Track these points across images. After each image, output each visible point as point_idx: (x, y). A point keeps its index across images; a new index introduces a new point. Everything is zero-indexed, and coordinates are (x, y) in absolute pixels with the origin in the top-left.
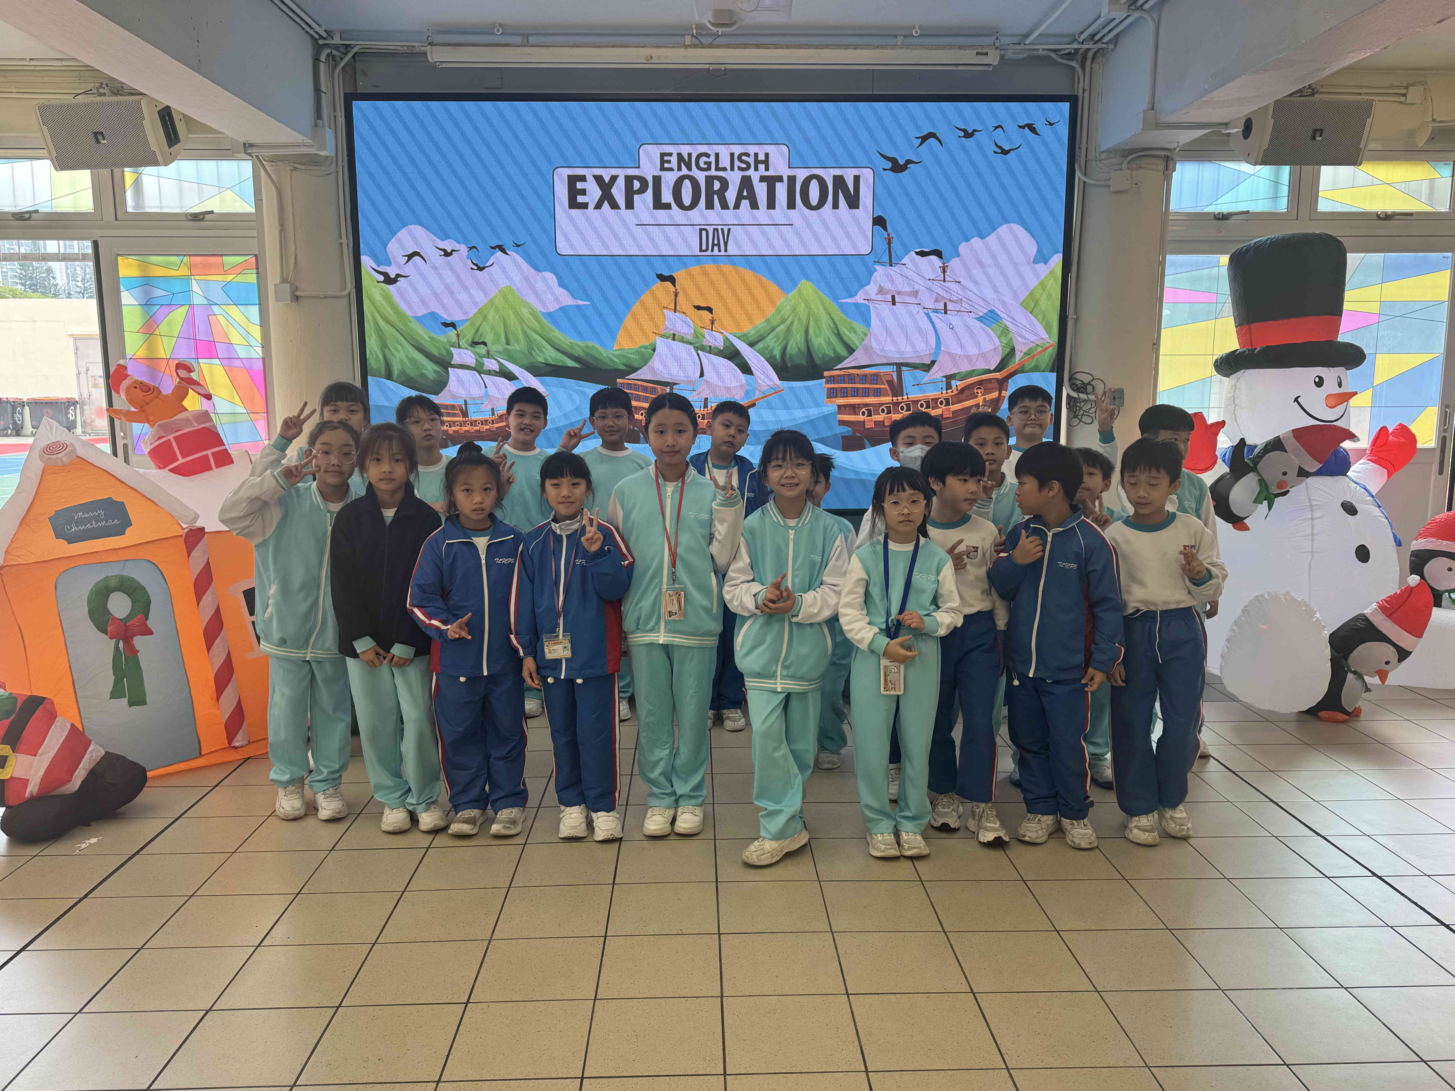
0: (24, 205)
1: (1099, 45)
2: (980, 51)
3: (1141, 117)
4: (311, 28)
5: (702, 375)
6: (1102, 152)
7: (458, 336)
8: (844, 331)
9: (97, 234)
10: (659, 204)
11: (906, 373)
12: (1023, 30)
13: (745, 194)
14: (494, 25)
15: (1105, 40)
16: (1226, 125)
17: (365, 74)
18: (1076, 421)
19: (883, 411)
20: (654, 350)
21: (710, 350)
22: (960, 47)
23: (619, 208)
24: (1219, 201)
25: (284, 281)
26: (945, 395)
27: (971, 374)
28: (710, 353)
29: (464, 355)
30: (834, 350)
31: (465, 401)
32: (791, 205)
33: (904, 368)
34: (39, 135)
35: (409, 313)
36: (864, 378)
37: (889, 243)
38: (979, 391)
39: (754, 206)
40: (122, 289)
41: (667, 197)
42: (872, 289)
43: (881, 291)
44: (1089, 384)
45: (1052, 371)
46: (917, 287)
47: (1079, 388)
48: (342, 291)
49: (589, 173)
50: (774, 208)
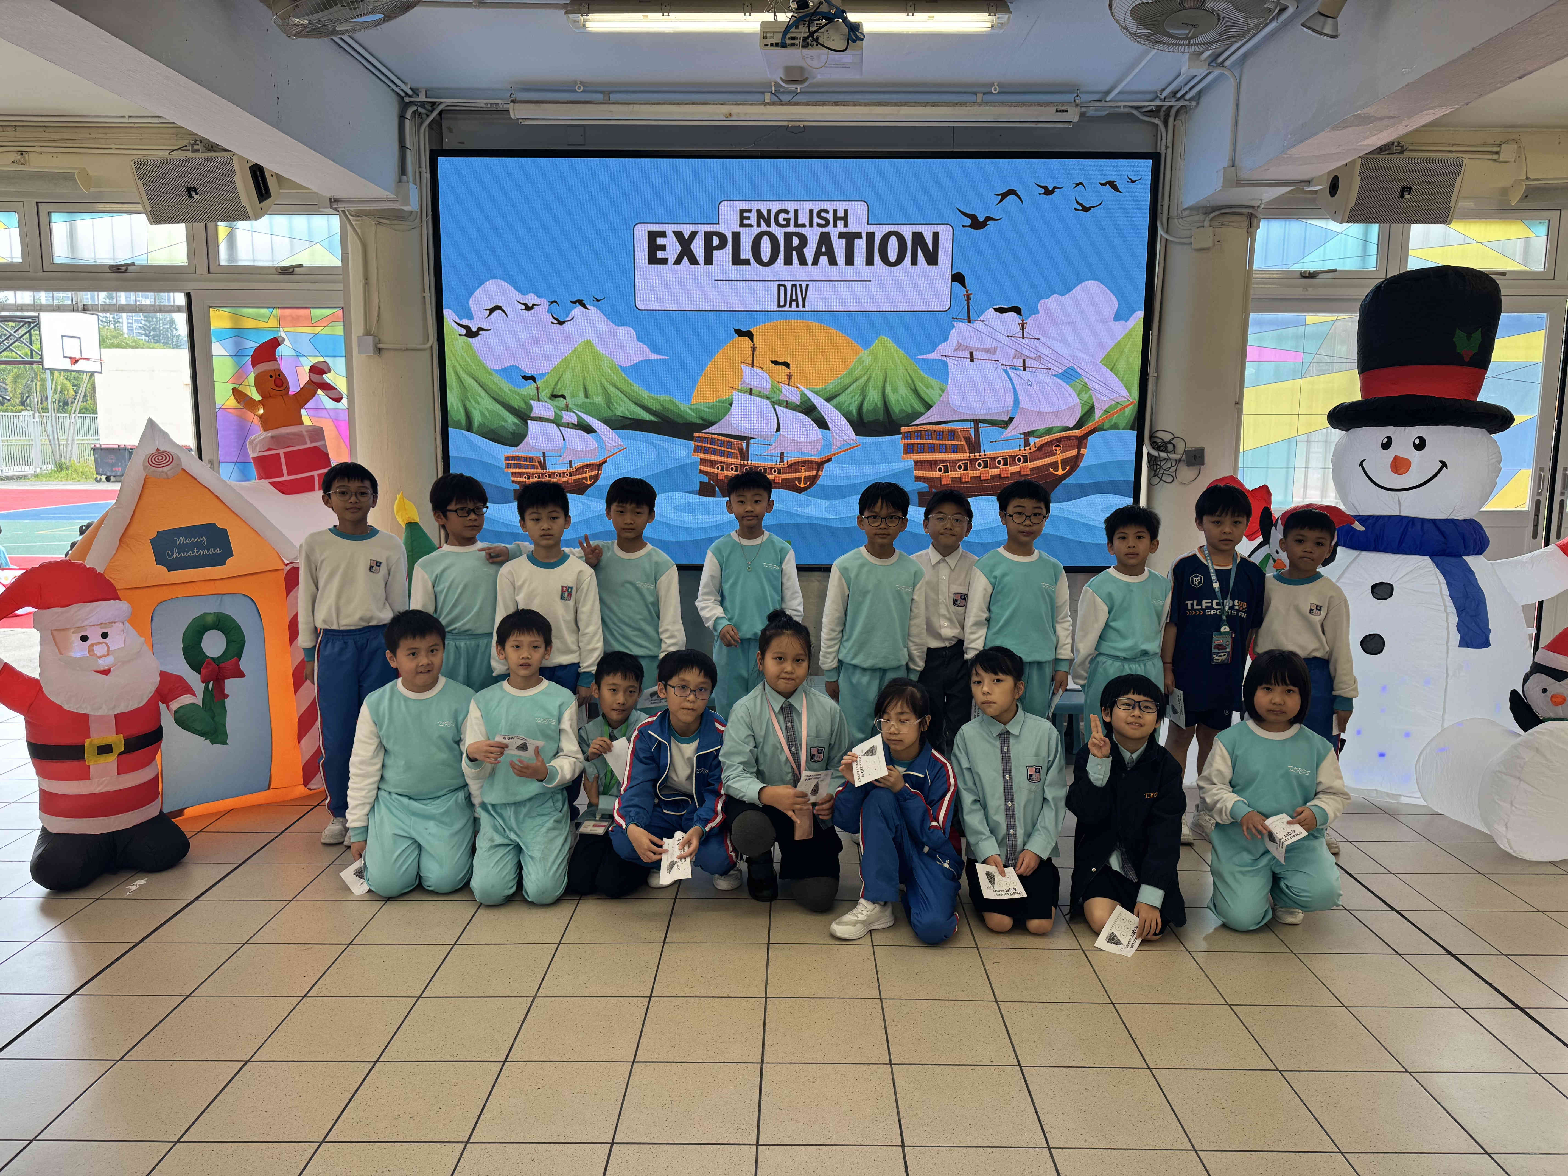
0: (122, 258)
1: (1182, 103)
2: (1060, 108)
3: (1221, 174)
4: (397, 86)
5: (778, 429)
6: (1185, 209)
7: (538, 389)
8: (922, 388)
9: (190, 287)
10: (737, 260)
11: (984, 429)
12: (1105, 88)
13: (824, 250)
14: (575, 82)
15: (1187, 97)
16: (1308, 182)
17: (450, 130)
18: (1156, 480)
19: (960, 467)
20: (731, 405)
21: (788, 405)
22: (1039, 104)
23: (698, 264)
24: (1306, 260)
25: (368, 333)
26: (1023, 452)
27: (1049, 431)
28: (787, 408)
29: (543, 408)
30: (912, 407)
31: (544, 453)
32: (870, 262)
33: (981, 425)
34: (135, 190)
36: (940, 435)
37: (968, 300)
38: (1058, 448)
39: (833, 262)
40: (213, 340)
41: (746, 252)
42: (951, 343)
43: (959, 347)
44: (1170, 442)
45: (1132, 429)
46: (995, 344)
47: (1160, 447)
48: (424, 344)
49: (669, 229)
50: (853, 264)
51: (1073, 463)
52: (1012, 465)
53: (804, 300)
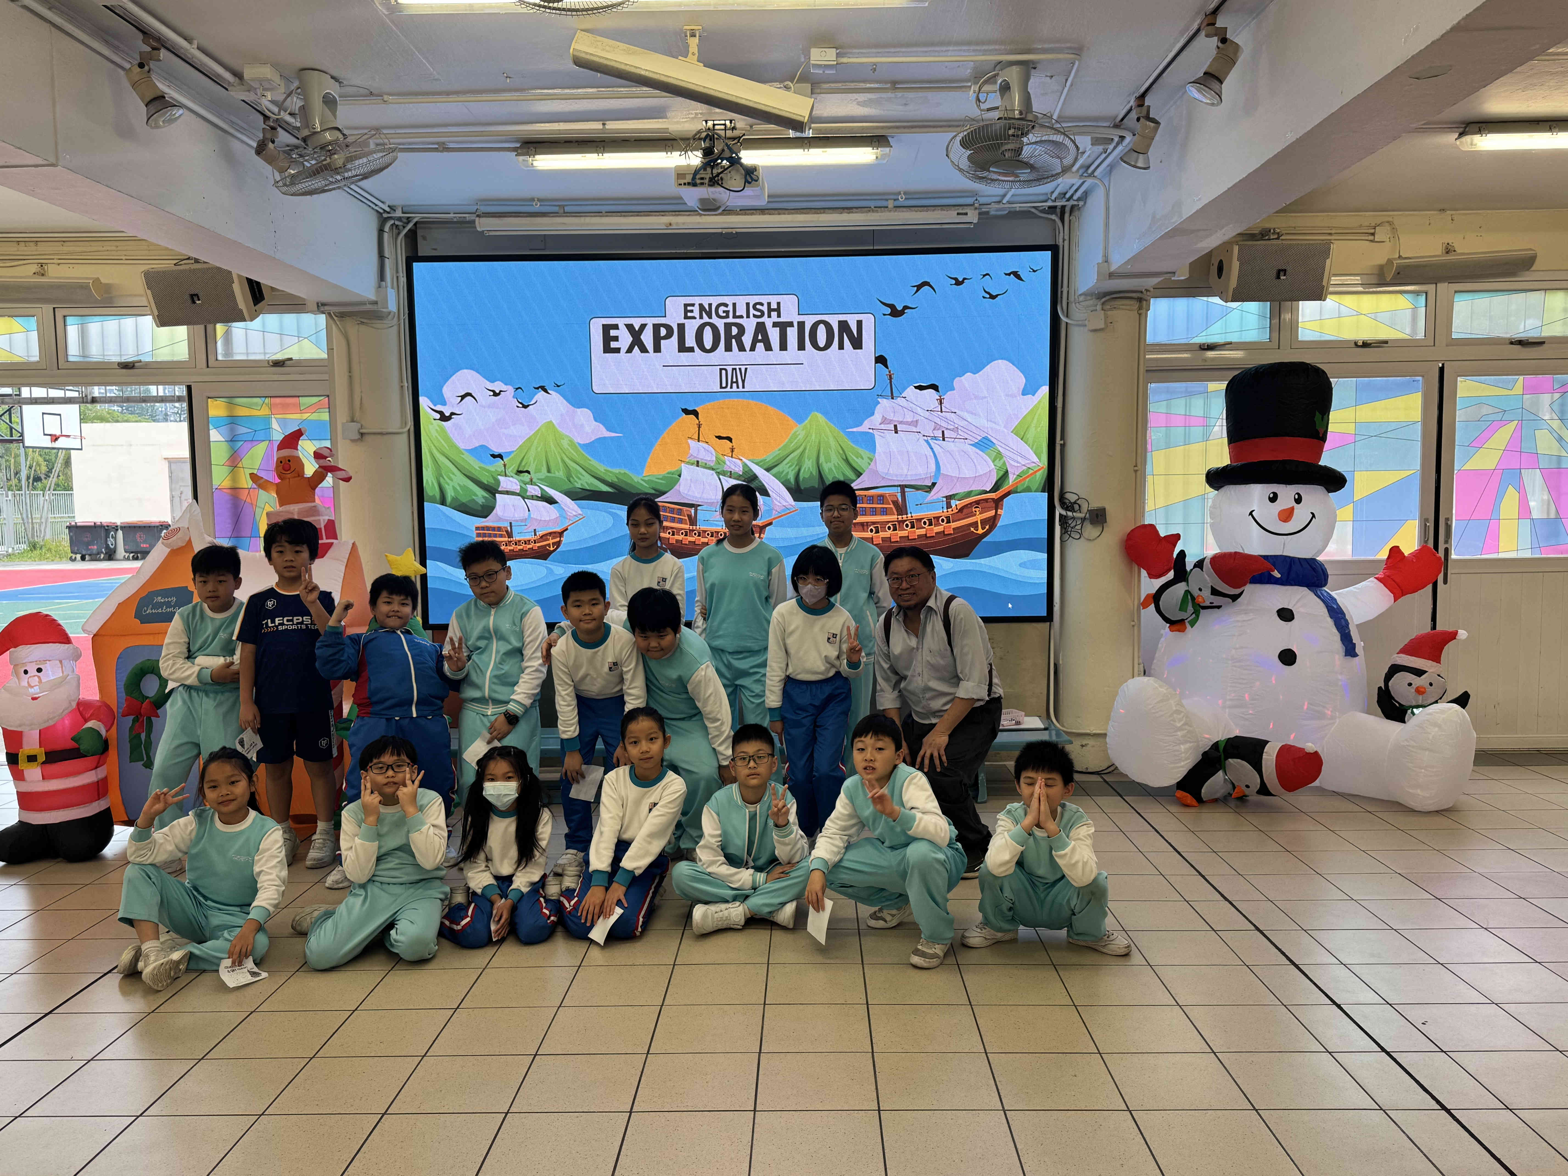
0: (129, 355)
2: (961, 211)
3: (1096, 269)
4: (377, 206)
6: (1080, 295)
7: (505, 465)
8: (852, 458)
9: (191, 380)
10: (683, 348)
11: (910, 494)
13: (760, 337)
14: (533, 200)
15: (1075, 197)
16: (1172, 274)
17: (424, 238)
18: (1066, 536)
19: (889, 528)
20: (680, 476)
21: (730, 475)
22: (942, 208)
23: (647, 352)
24: (1204, 334)
25: (352, 420)
26: (946, 514)
27: (969, 494)
29: (509, 483)
30: (844, 475)
31: (511, 523)
32: (801, 347)
33: (907, 490)
34: (145, 297)
35: (462, 446)
36: (875, 499)
37: (891, 378)
38: (977, 509)
39: (768, 348)
40: (211, 427)
41: (690, 341)
42: (877, 418)
43: (885, 421)
44: (1075, 503)
45: (1043, 491)
46: (917, 417)
47: (1068, 507)
48: (402, 428)
49: (621, 322)
50: (786, 350)
51: (992, 522)
52: (938, 524)
53: (743, 381)
